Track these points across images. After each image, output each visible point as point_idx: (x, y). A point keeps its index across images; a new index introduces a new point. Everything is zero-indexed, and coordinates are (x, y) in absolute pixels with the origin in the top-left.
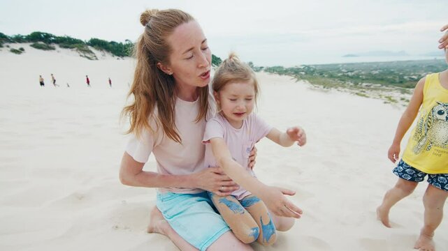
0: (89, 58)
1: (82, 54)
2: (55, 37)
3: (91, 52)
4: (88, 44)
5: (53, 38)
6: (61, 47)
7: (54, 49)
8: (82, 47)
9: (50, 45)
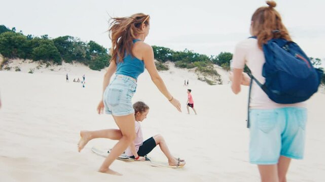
0: (210, 83)
1: (202, 76)
2: (172, 52)
3: (216, 73)
4: (215, 62)
5: (170, 54)
6: (176, 66)
7: (167, 69)
8: (204, 66)
9: (163, 64)
